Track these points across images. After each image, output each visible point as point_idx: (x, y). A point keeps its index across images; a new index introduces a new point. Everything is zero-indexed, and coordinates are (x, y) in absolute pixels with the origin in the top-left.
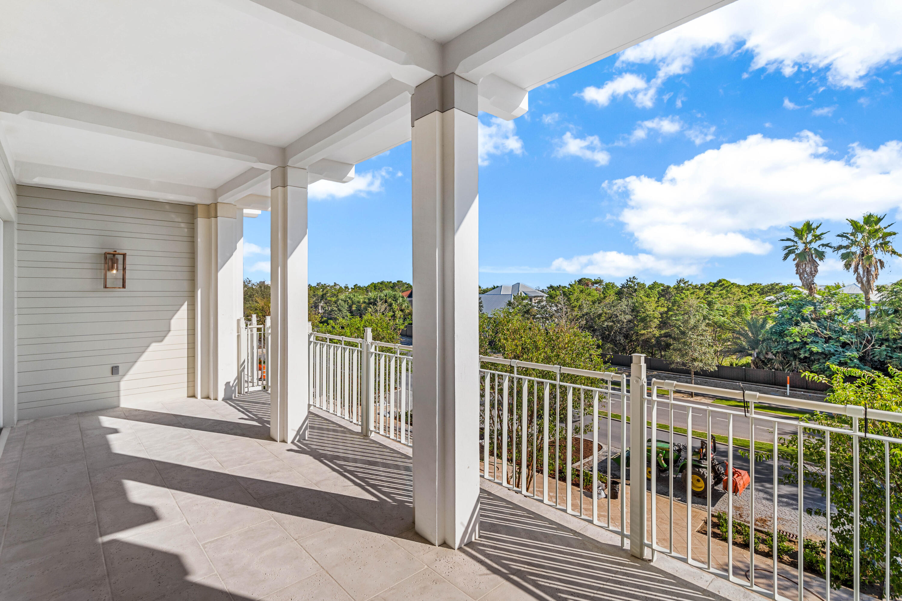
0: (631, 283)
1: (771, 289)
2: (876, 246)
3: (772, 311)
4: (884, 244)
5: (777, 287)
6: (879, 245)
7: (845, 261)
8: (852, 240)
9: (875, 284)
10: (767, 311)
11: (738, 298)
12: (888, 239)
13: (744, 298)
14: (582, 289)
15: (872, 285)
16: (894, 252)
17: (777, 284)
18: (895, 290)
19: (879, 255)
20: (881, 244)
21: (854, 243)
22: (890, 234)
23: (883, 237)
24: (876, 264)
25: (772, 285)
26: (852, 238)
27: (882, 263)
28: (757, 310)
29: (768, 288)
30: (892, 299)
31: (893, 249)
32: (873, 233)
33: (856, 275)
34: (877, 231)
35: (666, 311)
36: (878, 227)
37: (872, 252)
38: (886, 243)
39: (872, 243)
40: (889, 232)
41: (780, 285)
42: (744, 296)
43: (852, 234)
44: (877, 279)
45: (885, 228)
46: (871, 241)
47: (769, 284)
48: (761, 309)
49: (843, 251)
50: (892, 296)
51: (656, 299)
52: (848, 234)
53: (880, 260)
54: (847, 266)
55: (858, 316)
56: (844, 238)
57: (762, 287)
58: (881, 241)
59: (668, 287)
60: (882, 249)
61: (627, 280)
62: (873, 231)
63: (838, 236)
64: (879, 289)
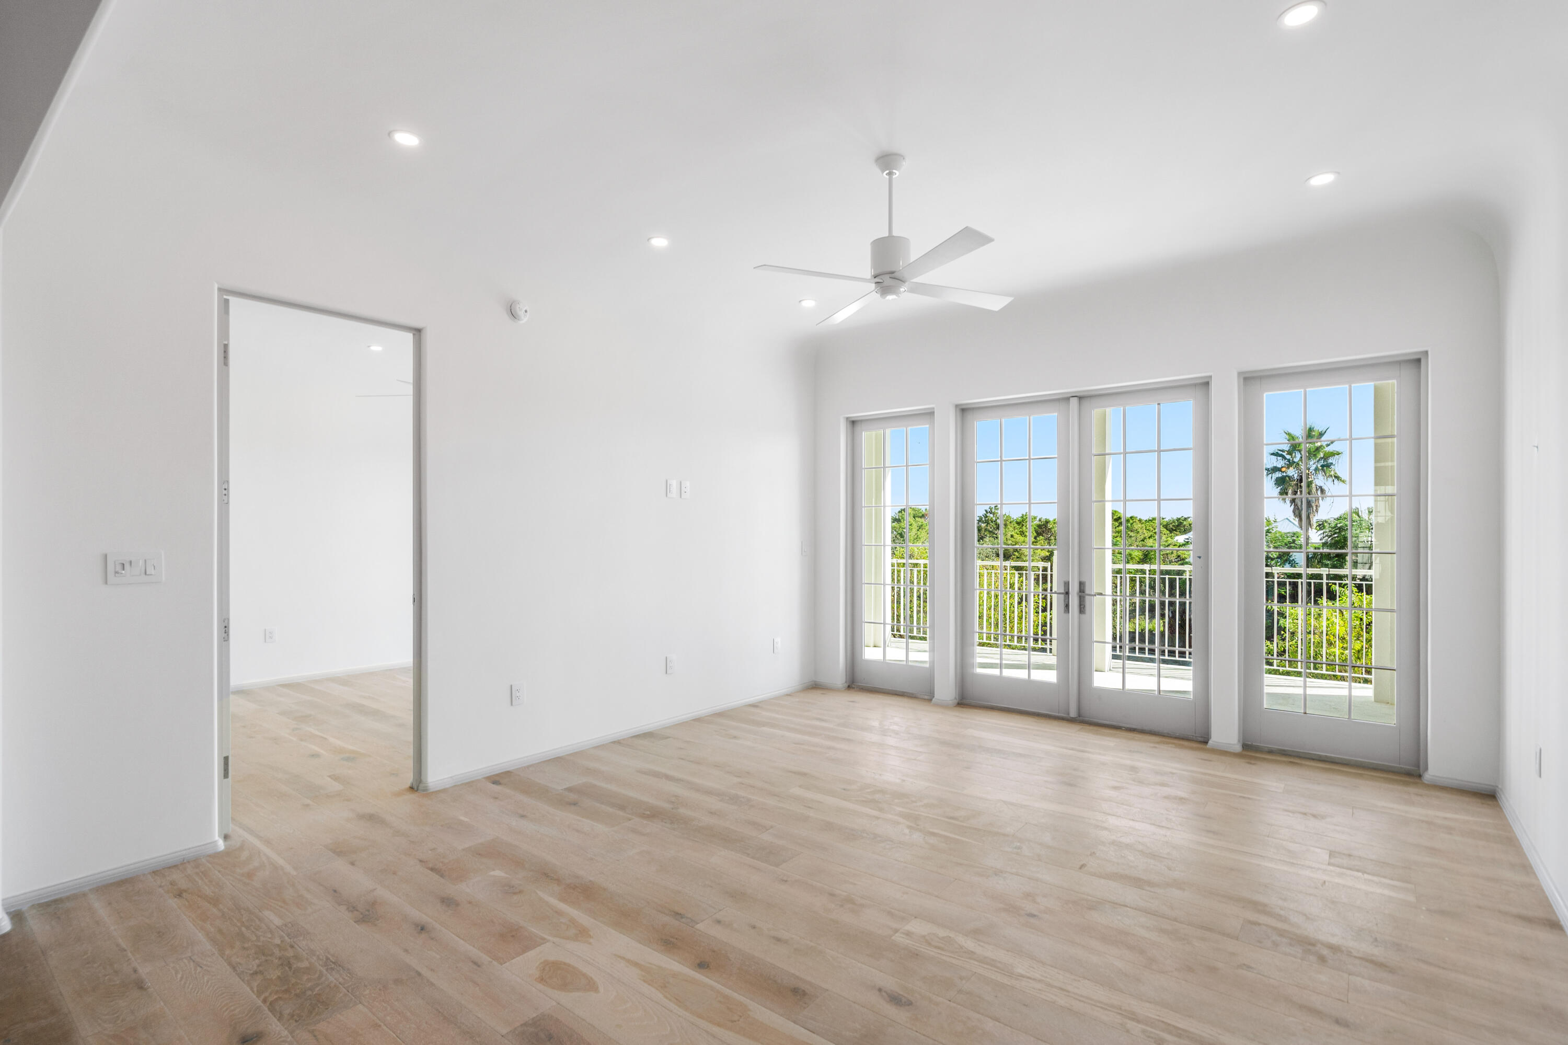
0: (992, 515)
1: (1178, 526)
2: (1316, 469)
3: (1186, 556)
4: (1326, 466)
5: (1185, 523)
6: (1321, 468)
7: (1279, 488)
8: (1289, 460)
9: (1314, 520)
10: (1179, 556)
11: (1142, 537)
12: (1330, 461)
13: (1149, 538)
14: (920, 524)
15: (1311, 519)
16: (1337, 477)
17: (1185, 519)
18: (1339, 525)
19: (1319, 480)
20: (1323, 466)
21: (1290, 464)
22: (1333, 454)
23: (1325, 458)
24: (1317, 492)
25: (1178, 520)
26: (1288, 457)
27: (1323, 491)
28: (1167, 554)
29: (1173, 524)
30: (1335, 537)
31: (1336, 473)
32: (1314, 452)
33: (1293, 506)
34: (1318, 449)
35: (1047, 556)
36: (1319, 444)
37: (1312, 476)
38: (1328, 466)
39: (1313, 464)
40: (1331, 451)
41: (1189, 520)
42: (1150, 534)
43: (1289, 453)
44: (1317, 512)
45: (1328, 445)
46: (1311, 463)
47: (1175, 518)
48: (1172, 553)
49: (1278, 475)
50: (1335, 533)
51: (1033, 540)
52: (1283, 451)
53: (1321, 487)
54: (1284, 492)
55: (1295, 560)
56: (1279, 458)
57: (1165, 523)
58: (1322, 462)
59: (1047, 522)
60: (1323, 473)
61: (986, 511)
62: (1314, 450)
63: (1273, 454)
64: (1321, 526)
